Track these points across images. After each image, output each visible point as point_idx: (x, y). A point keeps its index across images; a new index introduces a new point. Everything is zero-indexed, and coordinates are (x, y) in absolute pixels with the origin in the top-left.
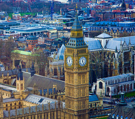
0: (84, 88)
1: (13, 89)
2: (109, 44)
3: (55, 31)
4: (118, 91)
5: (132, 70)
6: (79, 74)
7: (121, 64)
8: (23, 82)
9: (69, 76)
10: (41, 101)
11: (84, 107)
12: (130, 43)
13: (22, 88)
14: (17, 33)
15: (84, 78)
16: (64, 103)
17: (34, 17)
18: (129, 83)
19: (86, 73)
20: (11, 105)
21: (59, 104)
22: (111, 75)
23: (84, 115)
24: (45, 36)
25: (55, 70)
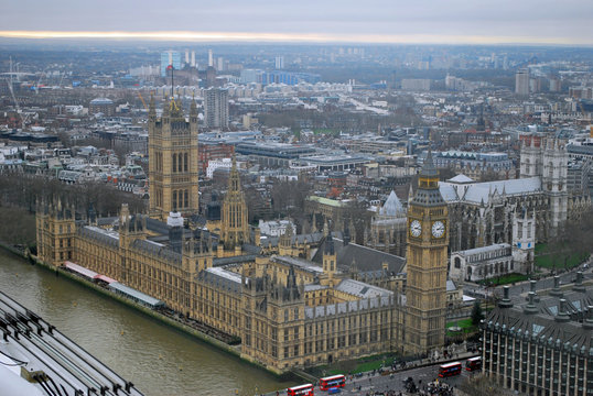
0: (438, 274)
1: (317, 269)
2: (468, 193)
3: (376, 165)
4: (486, 273)
5: (506, 237)
6: (432, 250)
7: (489, 226)
8: (333, 258)
9: (415, 254)
10: (364, 291)
11: (437, 305)
12: (504, 193)
13: (332, 269)
14: (310, 166)
15: (439, 257)
16: (403, 297)
17: (335, 137)
18: (504, 260)
19: (442, 248)
20: (314, 295)
21: (396, 299)
22: (473, 247)
23: (437, 319)
24: (358, 173)
25: (381, 234)
